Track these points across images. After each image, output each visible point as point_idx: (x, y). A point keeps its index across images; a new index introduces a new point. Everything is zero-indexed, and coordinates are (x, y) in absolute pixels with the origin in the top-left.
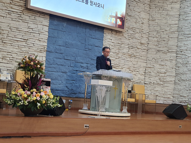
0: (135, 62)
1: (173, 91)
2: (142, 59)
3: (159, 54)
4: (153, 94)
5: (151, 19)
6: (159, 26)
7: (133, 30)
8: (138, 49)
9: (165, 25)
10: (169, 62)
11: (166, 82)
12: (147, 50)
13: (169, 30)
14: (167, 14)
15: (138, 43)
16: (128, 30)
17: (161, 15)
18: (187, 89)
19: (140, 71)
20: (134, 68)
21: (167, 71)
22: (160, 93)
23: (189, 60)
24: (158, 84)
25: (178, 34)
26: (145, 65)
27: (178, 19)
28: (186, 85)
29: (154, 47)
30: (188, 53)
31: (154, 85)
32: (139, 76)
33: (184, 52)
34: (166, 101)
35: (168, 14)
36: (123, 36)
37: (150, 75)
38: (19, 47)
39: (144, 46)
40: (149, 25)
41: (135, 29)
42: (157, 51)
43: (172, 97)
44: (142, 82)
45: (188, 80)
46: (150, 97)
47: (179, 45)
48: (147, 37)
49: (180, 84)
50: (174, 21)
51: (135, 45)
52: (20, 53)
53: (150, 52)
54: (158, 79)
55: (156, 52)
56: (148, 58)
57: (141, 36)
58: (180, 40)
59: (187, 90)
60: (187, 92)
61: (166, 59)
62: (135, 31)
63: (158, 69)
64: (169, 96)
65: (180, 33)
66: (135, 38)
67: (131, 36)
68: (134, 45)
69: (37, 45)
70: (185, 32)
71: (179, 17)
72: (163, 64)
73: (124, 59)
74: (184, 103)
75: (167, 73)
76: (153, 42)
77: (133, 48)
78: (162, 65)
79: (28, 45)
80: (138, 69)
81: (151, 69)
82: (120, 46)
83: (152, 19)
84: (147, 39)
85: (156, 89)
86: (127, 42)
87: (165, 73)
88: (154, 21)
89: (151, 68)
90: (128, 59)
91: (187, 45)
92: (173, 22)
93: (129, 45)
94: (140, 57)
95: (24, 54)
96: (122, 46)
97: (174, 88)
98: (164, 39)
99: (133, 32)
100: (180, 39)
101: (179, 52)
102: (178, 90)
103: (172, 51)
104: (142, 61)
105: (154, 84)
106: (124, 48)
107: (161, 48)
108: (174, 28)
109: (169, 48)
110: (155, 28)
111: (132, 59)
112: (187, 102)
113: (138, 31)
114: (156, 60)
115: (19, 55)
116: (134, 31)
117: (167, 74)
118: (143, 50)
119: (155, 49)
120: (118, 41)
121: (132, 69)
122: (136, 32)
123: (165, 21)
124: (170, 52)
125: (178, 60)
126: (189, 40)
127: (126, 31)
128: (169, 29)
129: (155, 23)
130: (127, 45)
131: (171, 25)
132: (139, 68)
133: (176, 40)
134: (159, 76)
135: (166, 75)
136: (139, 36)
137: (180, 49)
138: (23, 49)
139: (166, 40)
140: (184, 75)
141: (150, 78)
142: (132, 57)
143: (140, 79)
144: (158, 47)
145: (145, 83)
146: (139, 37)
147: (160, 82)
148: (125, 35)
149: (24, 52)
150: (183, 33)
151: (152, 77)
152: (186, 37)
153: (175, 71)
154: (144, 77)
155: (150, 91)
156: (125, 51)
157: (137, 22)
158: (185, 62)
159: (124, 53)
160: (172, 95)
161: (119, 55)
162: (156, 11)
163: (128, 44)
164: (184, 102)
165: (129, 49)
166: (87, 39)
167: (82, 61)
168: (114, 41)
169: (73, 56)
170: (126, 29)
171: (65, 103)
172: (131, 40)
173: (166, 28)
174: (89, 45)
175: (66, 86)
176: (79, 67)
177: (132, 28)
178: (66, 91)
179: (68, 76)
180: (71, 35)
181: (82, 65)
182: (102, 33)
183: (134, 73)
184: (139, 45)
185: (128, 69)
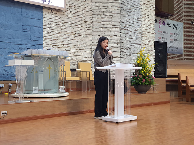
0: (80, 41)
2: (87, 37)
3: (103, 31)
6: (102, 3)
7: (76, 9)
8: (82, 27)
9: (107, 2)
10: (114, 38)
12: (92, 28)
15: (82, 21)
16: (70, 9)
19: (86, 49)
20: (79, 47)
21: (112, 47)
23: (131, 35)
25: (120, 10)
26: (91, 42)
28: (131, 59)
29: (99, 24)
30: (130, 28)
32: (85, 54)
33: (127, 27)
36: (64, 15)
39: (88, 24)
40: (92, 3)
41: (77, 7)
42: (102, 28)
44: (89, 60)
45: (132, 54)
47: (122, 21)
48: (91, 15)
49: (125, 59)
51: (79, 24)
53: (94, 30)
55: (101, 30)
56: (94, 36)
57: (84, 14)
58: (122, 16)
61: (111, 35)
65: (122, 9)
66: (78, 16)
67: (74, 15)
68: (77, 23)
70: (127, 7)
73: (68, 38)
76: (97, 20)
77: (77, 26)
80: (84, 47)
82: (62, 25)
84: (91, 17)
86: (70, 20)
90: (73, 38)
91: (129, 20)
93: (72, 24)
94: (85, 35)
96: (65, 25)
98: (107, 16)
99: (75, 11)
101: (122, 28)
103: (116, 27)
104: (88, 39)
106: (67, 27)
107: (105, 25)
108: (117, 4)
109: (113, 25)
110: (98, 5)
111: (76, 38)
113: (80, 9)
117: (113, 50)
118: (88, 28)
119: (100, 27)
120: (60, 21)
121: (77, 47)
122: (78, 11)
124: (114, 28)
125: (122, 36)
126: (130, 15)
127: (68, 10)
128: (112, 6)
130: (70, 24)
131: (113, 2)
133: (119, 16)
137: (123, 25)
139: (109, 16)
140: (128, 49)
142: (76, 36)
143: (87, 57)
144: (102, 24)
145: (92, 60)
146: (82, 15)
148: (67, 14)
150: (125, 8)
152: (128, 12)
153: (120, 47)
154: (90, 55)
156: (68, 30)
159: (67, 32)
161: (62, 35)
165: (72, 28)
166: (24, 19)
167: (20, 43)
168: (55, 20)
169: (9, 38)
170: (67, 8)
171: (3, 87)
172: (74, 19)
173: (109, 4)
174: (26, 25)
175: (5, 70)
176: (18, 49)
177: (74, 7)
178: (5, 75)
179: (5, 59)
180: (5, 16)
181: (21, 46)
182: (41, 12)
183: (80, 51)
184: (82, 23)
185: (73, 48)
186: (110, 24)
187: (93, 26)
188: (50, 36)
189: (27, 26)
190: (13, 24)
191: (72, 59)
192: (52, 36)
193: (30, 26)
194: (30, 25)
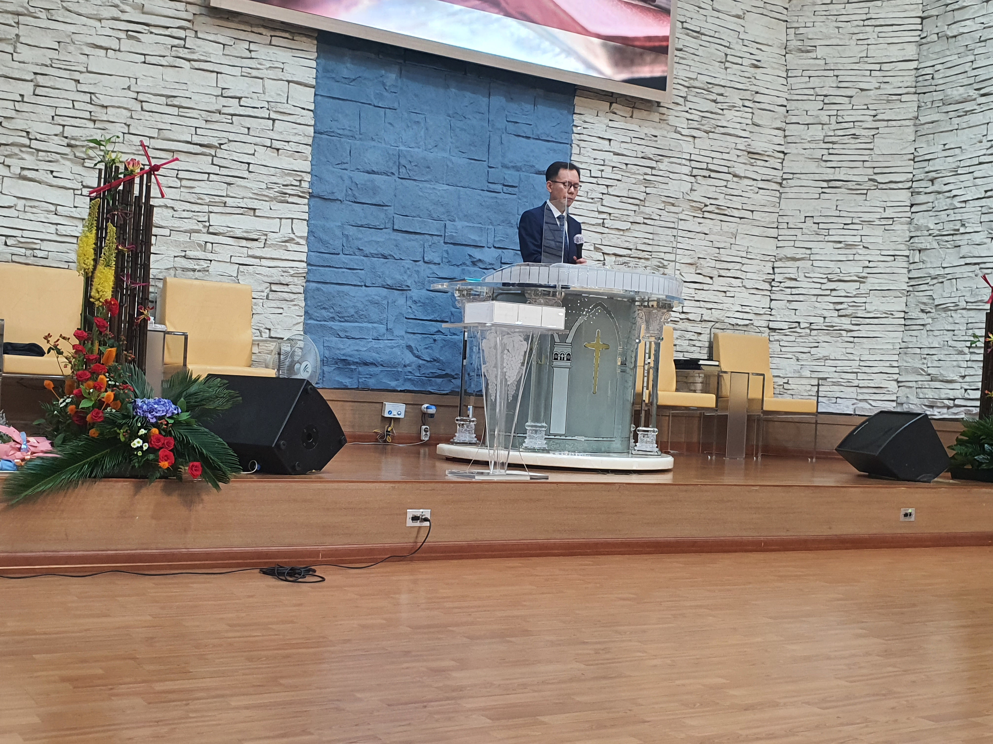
0: (724, 238)
1: (896, 357)
2: (754, 222)
3: (832, 196)
4: (808, 374)
5: (794, 44)
6: (831, 73)
7: (714, 97)
8: (735, 179)
9: (856, 67)
10: (879, 231)
11: (868, 321)
12: (781, 184)
13: (879, 88)
14: (864, 17)
15: (739, 153)
16: (689, 98)
17: (840, 24)
18: (959, 345)
19: (749, 275)
20: (719, 265)
21: (869, 270)
22: (838, 369)
23: (965, 216)
24: (830, 329)
25: (915, 105)
26: (770, 247)
27: (918, 39)
28: (956, 327)
29: (812, 167)
30: (962, 185)
31: (814, 333)
32: (744, 297)
33: (946, 180)
34: (865, 400)
35: (869, 16)
36: (663, 125)
37: (794, 291)
38: (181, 179)
39: (763, 163)
40: (787, 70)
41: (720, 90)
42: (825, 184)
43: (895, 383)
44: (756, 323)
45: (963, 304)
46: (792, 387)
47: (921, 152)
48: (779, 124)
49: (928, 327)
50: (900, 46)
51: (723, 162)
52: (188, 206)
53: (791, 192)
54: (831, 306)
55: (820, 190)
56: (786, 219)
57: (750, 122)
58: (925, 129)
59: (961, 353)
60: (960, 357)
61: (866, 217)
62: (720, 99)
63: (831, 265)
64: (878, 380)
65: (927, 98)
66: (723, 130)
67: (703, 122)
68: (715, 161)
69: (264, 170)
70: (949, 92)
71: (920, 27)
72: (850, 240)
73: (672, 225)
74: (945, 410)
75: (869, 280)
76: (807, 146)
77: (713, 175)
78: (849, 246)
79: (224, 171)
80: (738, 266)
81: (798, 263)
82: (652, 168)
83: (799, 43)
84: (780, 133)
85: (820, 352)
86: (688, 147)
87: (861, 280)
88: (808, 51)
89: (799, 259)
90: (692, 225)
91: (957, 151)
92: (895, 53)
93: (694, 164)
94: (748, 214)
95: (206, 208)
96: (661, 166)
97: (903, 345)
98: (853, 131)
99: (712, 107)
100: (927, 126)
101: (924, 184)
102: (918, 351)
103: (891, 182)
104: (757, 231)
105: (811, 330)
106: (671, 175)
107: (843, 171)
108: (901, 79)
109: (876, 170)
110: (815, 82)
111: (707, 225)
112: (957, 402)
113: (735, 98)
114: (821, 226)
115: (185, 214)
116: (715, 101)
117: (872, 282)
118: (761, 184)
119: (817, 177)
120: (642, 148)
121: (707, 266)
122: (725, 106)
123: (856, 51)
124: (884, 186)
125: (921, 220)
126: (965, 125)
127: (680, 101)
128: (877, 85)
129: (812, 61)
130: (684, 162)
131: (885, 67)
132: (745, 261)
133: (911, 130)
134: (834, 293)
135: (864, 288)
136: (739, 120)
137: (927, 170)
138: (203, 188)
139: (864, 132)
140: (947, 283)
141: (794, 305)
143: (747, 309)
144: (829, 164)
145: (772, 325)
146: (738, 126)
147: (837, 320)
148: (672, 120)
149: (207, 199)
150: (939, 95)
151: (801, 298)
152: (952, 114)
153: (905, 271)
154: (765, 302)
155: (793, 361)
156: (676, 188)
157: (729, 58)
158: (951, 226)
159: (671, 200)
160: (895, 377)
161: (647, 210)
162: (817, 8)
163: (690, 160)
164: (946, 402)
165: (692, 179)
166: (495, 139)
167: (477, 238)
168: (623, 145)
169: (435, 216)
170: (676, 92)
171: (402, 416)
172: (704, 143)
173: (864, 79)
174: (505, 166)
175: (409, 347)
176: (464, 264)
177: (708, 87)
178: (409, 369)
179: (415, 302)
180: (422, 125)
181: (477, 254)
182: (565, 112)
183: (719, 284)
184: (741, 160)
185: (692, 269)
186: (867, 165)
187: (785, 176)
188: (596, 215)
189: (508, 168)
190: (453, 158)
191: (683, 316)
192: (604, 216)
193: (518, 169)
194: (519, 164)
